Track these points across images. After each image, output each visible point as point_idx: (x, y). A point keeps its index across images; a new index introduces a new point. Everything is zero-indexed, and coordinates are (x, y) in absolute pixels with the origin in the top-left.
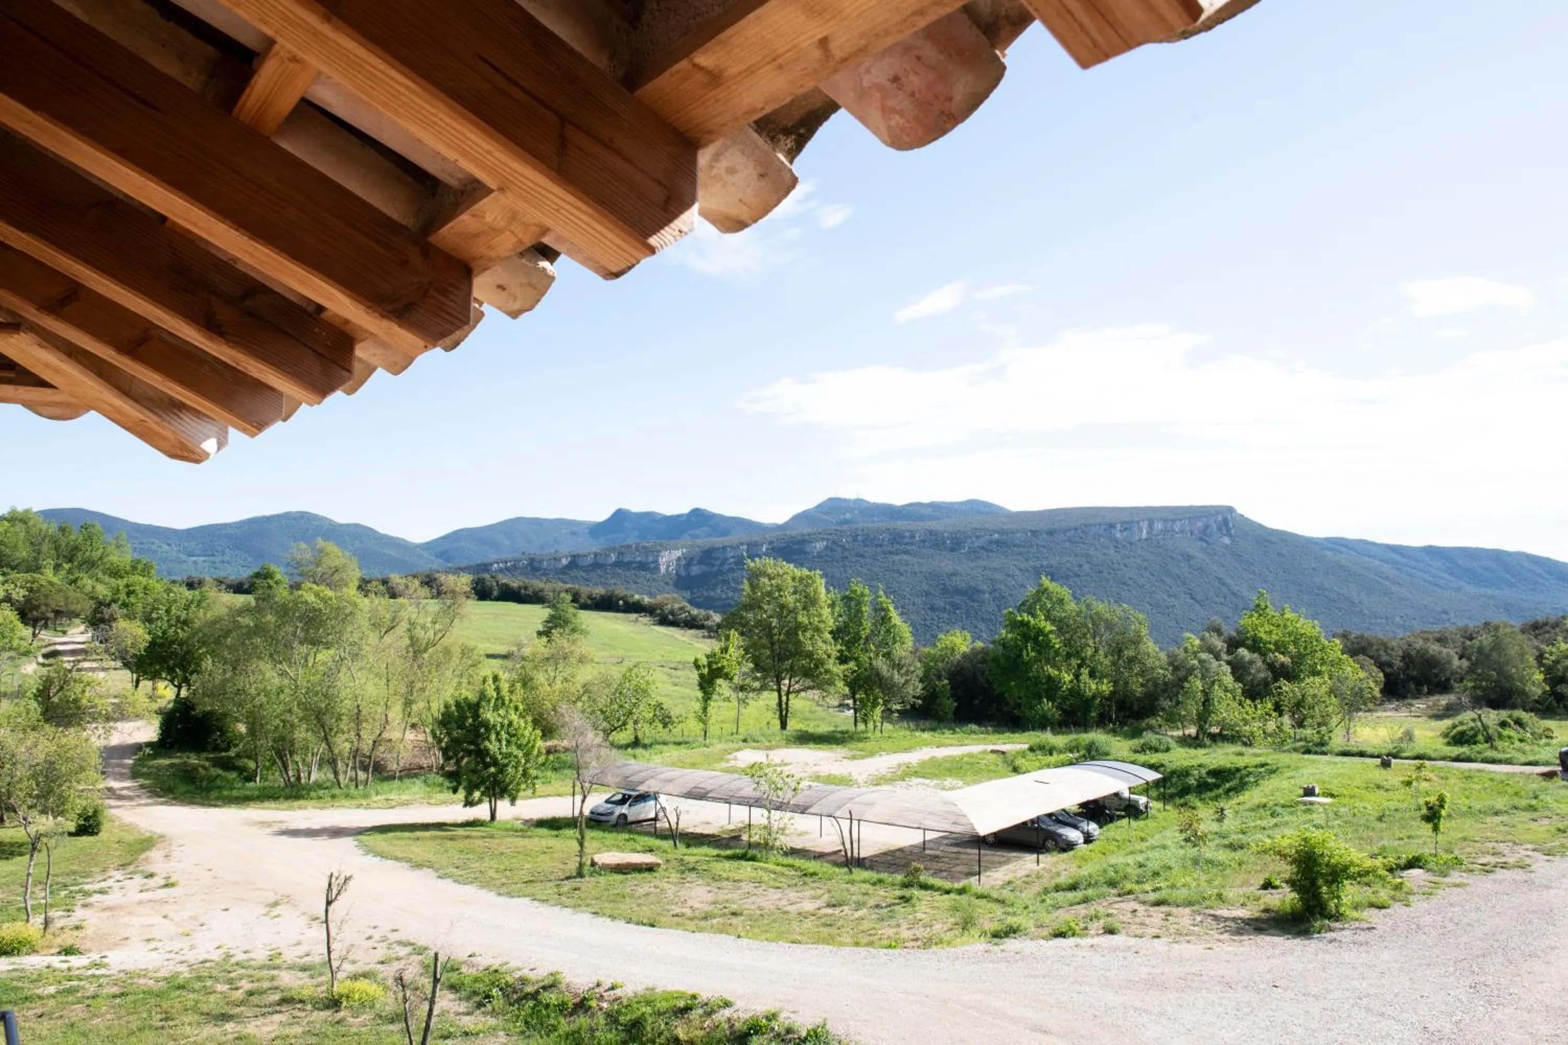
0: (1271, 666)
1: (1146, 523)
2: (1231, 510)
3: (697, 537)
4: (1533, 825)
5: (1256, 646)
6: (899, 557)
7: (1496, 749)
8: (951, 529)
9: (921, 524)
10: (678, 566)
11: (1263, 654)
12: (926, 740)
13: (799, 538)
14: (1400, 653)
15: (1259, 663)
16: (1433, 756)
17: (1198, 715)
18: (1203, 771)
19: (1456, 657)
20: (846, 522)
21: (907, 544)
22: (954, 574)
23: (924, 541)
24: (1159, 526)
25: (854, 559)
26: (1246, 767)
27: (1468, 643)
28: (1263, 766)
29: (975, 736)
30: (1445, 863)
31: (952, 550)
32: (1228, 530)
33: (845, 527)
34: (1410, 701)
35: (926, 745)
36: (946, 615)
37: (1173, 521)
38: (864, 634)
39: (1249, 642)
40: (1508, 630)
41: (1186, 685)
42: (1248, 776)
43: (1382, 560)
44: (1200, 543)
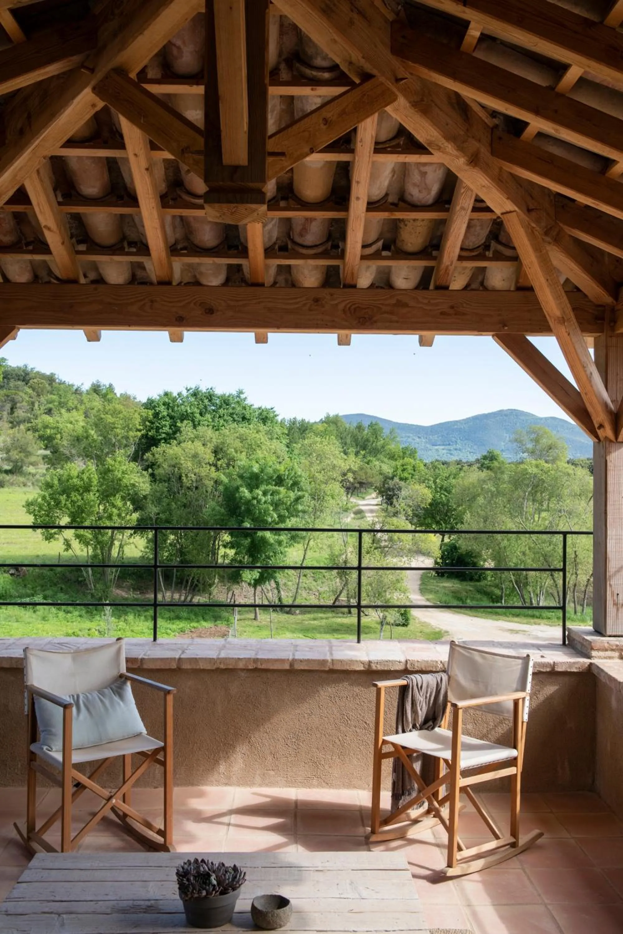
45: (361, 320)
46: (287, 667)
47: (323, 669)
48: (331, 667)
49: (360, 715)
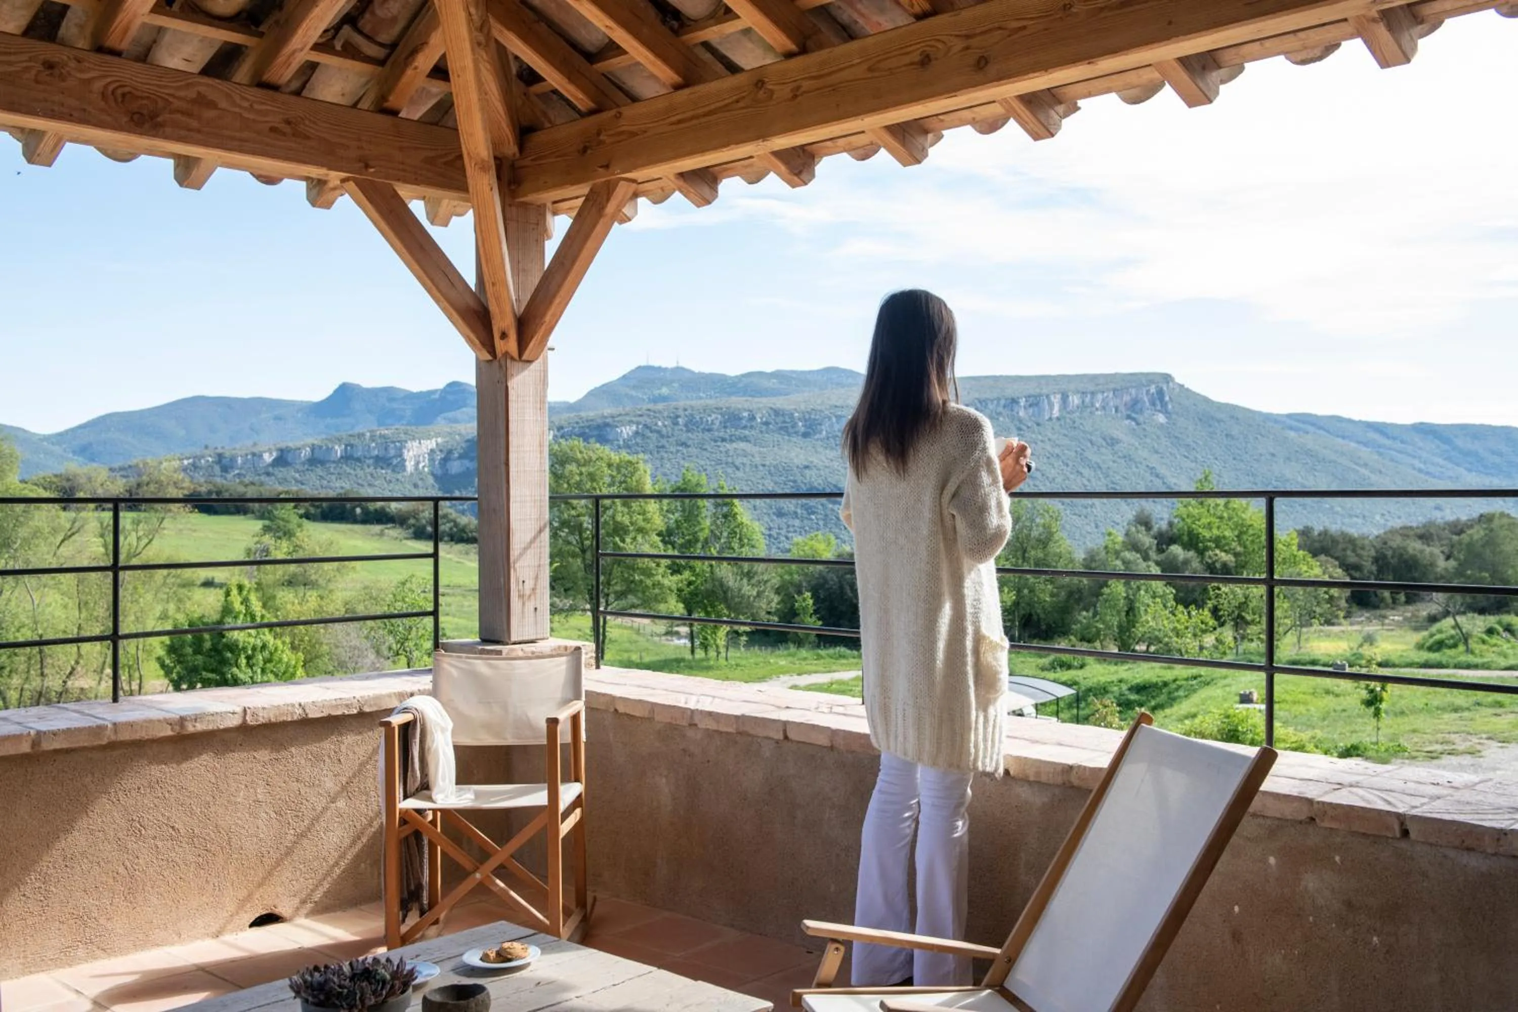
0: (1211, 568)
1: (1059, 396)
2: (1167, 378)
3: (456, 421)
4: (1494, 719)
5: (1192, 542)
6: (734, 445)
7: (1472, 653)
8: (803, 407)
9: (764, 400)
10: (432, 460)
11: (1201, 553)
12: (782, 667)
13: (600, 421)
14: (1373, 553)
15: (1196, 564)
16: (1397, 662)
17: (1120, 627)
18: (1124, 687)
19: (1442, 557)
20: (664, 399)
21: (745, 427)
22: (807, 467)
23: (767, 424)
24: (1074, 400)
25: (673, 449)
26: (1175, 681)
27: (1455, 538)
28: (1195, 678)
29: (844, 661)
30: (1387, 750)
31: (805, 435)
32: (1164, 404)
33: (660, 406)
34: (1383, 612)
35: (784, 673)
36: (797, 523)
37: (1093, 394)
38: (702, 536)
39: (1185, 538)
40: (1505, 521)
41: (1106, 590)
42: (1177, 689)
43: (1359, 442)
44: (1127, 422)
45: (136, 117)
46: (26, 748)
47: (96, 743)
48: (113, 738)
49: (163, 815)
